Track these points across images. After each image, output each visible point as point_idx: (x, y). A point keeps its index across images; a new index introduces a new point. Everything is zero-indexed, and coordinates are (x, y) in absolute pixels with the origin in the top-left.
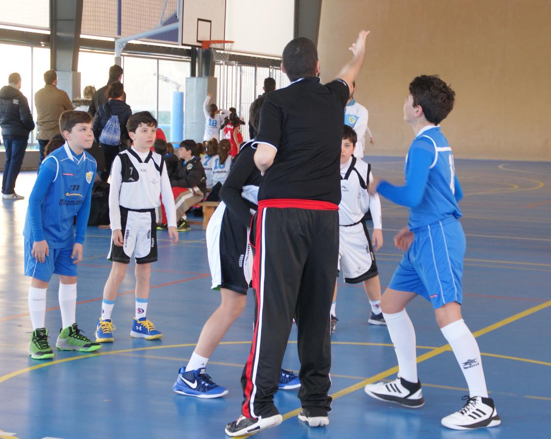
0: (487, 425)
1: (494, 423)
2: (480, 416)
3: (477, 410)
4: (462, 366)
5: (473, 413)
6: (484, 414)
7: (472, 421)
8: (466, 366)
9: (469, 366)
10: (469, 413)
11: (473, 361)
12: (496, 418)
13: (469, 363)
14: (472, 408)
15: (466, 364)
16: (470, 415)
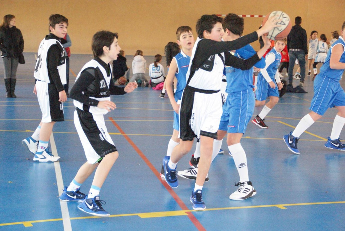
0: (251, 195)
1: (254, 194)
2: (248, 192)
3: (246, 188)
4: (237, 166)
5: (245, 190)
6: (249, 190)
7: (245, 195)
8: (240, 167)
9: (241, 166)
10: (243, 191)
11: (244, 164)
12: (254, 191)
13: (242, 165)
14: (243, 188)
15: (240, 165)
16: (243, 192)
